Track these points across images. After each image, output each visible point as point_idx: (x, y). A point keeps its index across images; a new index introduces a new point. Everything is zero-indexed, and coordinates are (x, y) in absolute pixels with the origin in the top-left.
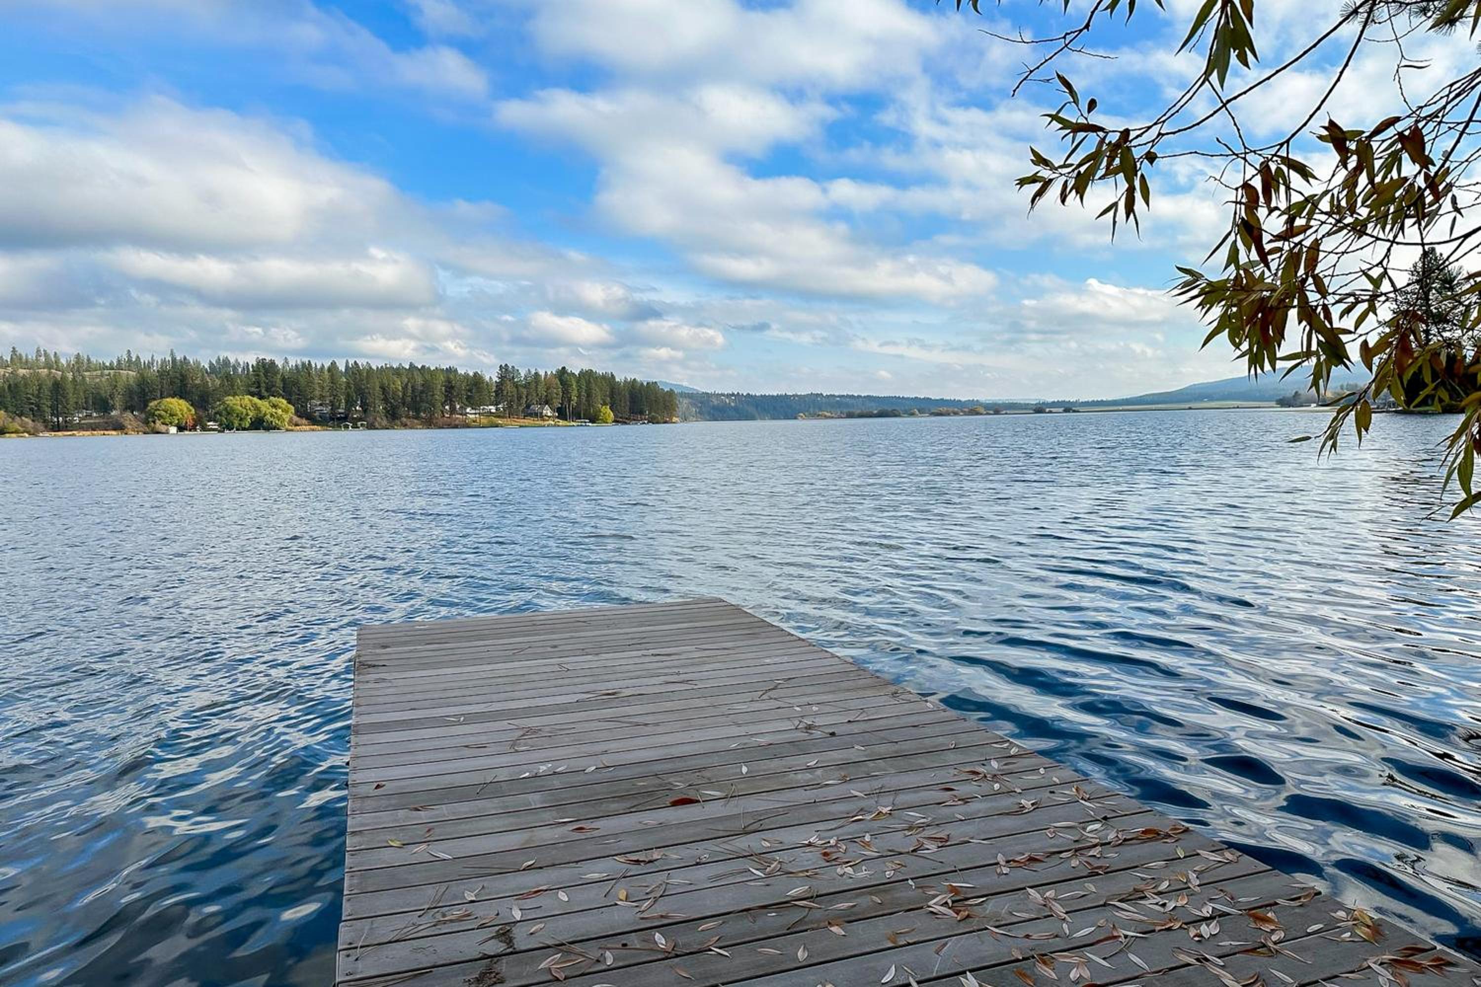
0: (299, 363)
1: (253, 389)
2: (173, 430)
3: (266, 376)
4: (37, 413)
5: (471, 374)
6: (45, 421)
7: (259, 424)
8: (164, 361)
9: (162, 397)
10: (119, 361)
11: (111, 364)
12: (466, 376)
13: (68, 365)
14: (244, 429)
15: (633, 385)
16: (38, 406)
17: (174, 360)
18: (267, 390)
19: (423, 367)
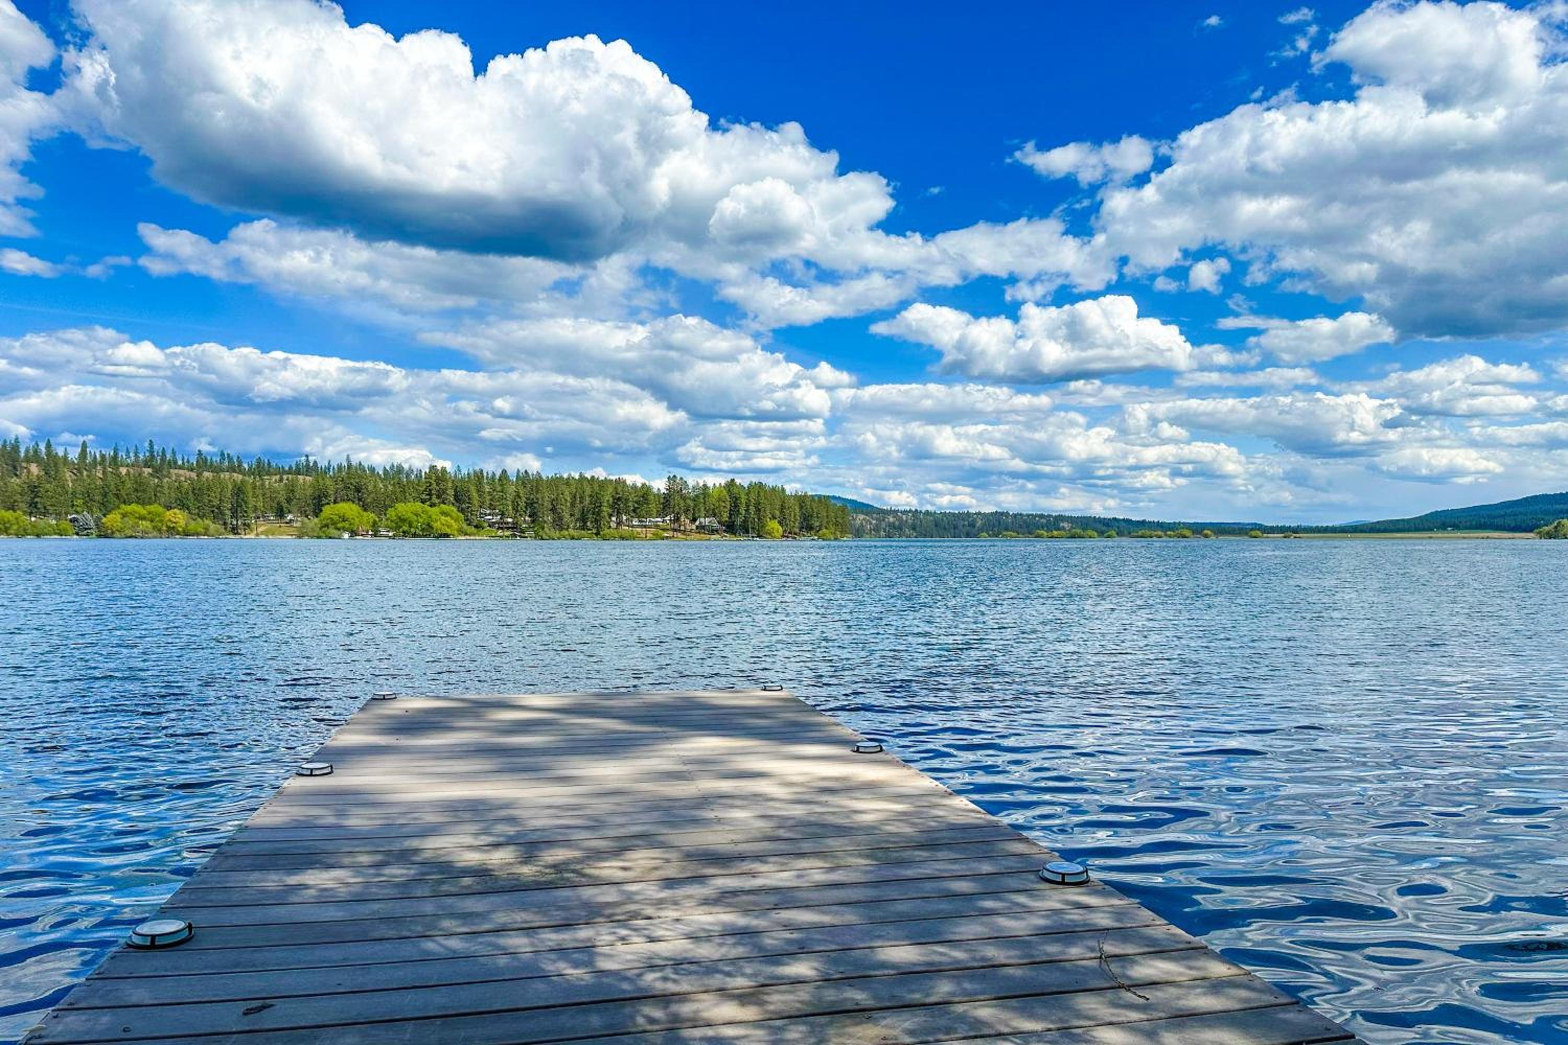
0: (471, 471)
1: (424, 496)
2: (346, 536)
3: (438, 484)
4: (217, 514)
5: (639, 485)
6: (225, 524)
7: (428, 531)
8: (340, 467)
9: (335, 502)
10: (297, 465)
11: (290, 468)
12: (634, 487)
13: (250, 468)
14: (415, 535)
15: (802, 500)
16: (219, 508)
17: (350, 466)
18: (438, 497)
19: (593, 477)
